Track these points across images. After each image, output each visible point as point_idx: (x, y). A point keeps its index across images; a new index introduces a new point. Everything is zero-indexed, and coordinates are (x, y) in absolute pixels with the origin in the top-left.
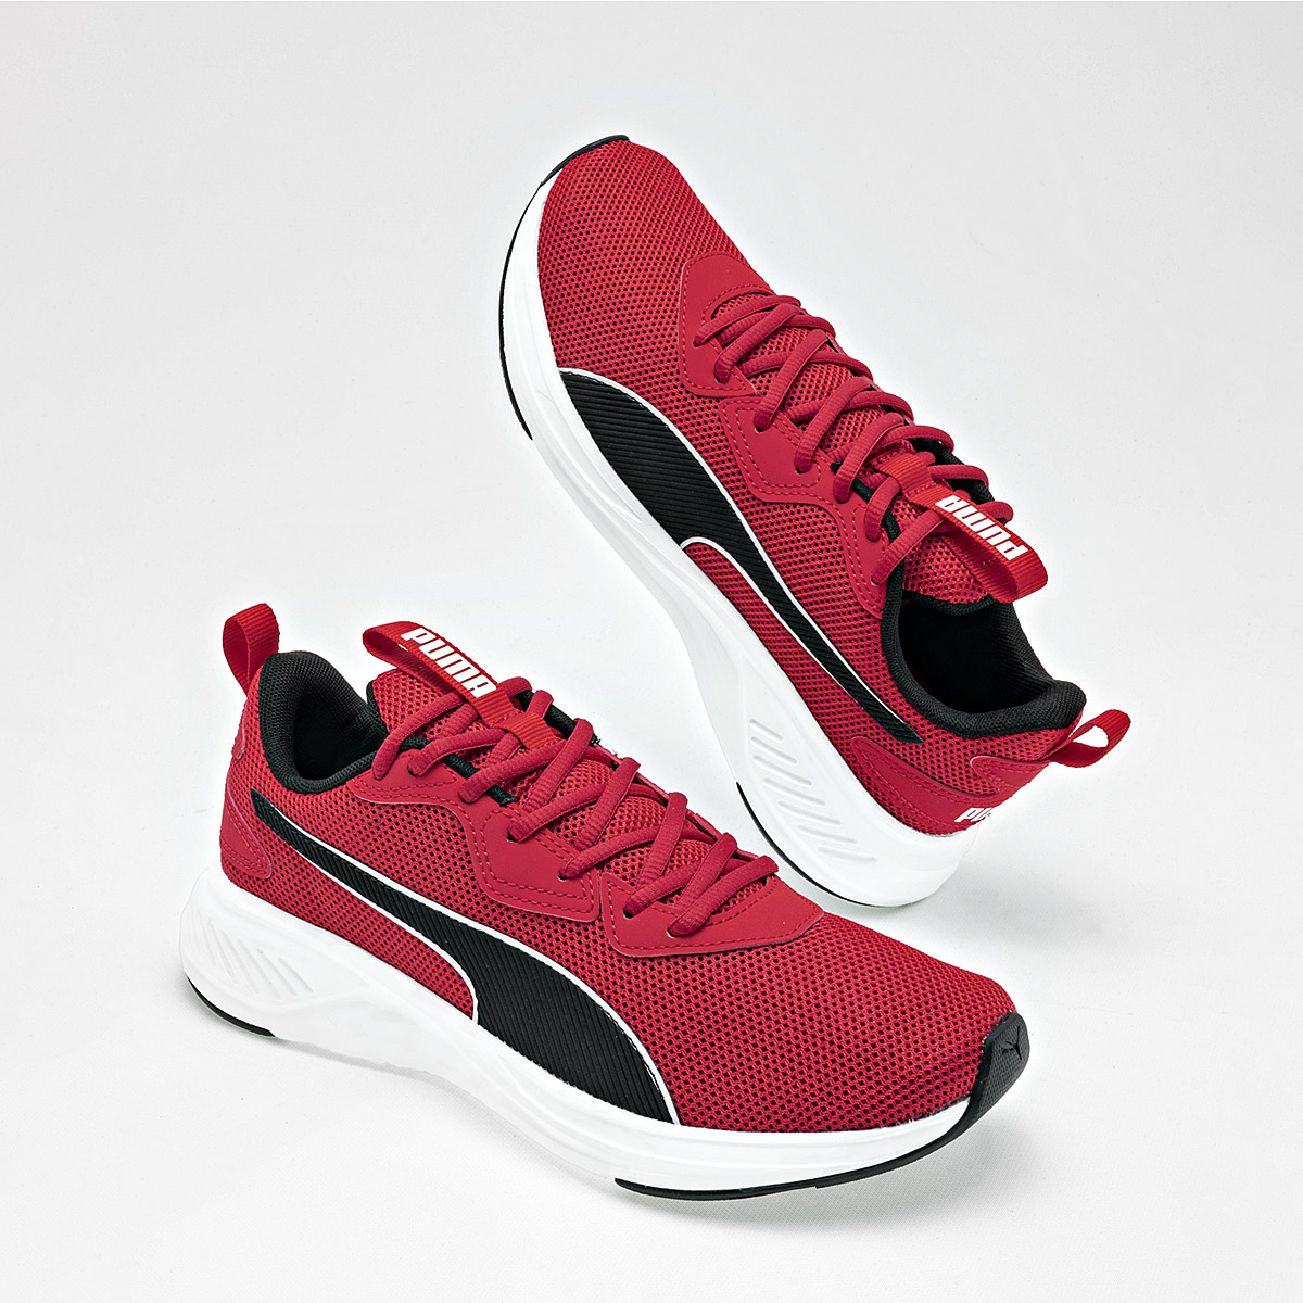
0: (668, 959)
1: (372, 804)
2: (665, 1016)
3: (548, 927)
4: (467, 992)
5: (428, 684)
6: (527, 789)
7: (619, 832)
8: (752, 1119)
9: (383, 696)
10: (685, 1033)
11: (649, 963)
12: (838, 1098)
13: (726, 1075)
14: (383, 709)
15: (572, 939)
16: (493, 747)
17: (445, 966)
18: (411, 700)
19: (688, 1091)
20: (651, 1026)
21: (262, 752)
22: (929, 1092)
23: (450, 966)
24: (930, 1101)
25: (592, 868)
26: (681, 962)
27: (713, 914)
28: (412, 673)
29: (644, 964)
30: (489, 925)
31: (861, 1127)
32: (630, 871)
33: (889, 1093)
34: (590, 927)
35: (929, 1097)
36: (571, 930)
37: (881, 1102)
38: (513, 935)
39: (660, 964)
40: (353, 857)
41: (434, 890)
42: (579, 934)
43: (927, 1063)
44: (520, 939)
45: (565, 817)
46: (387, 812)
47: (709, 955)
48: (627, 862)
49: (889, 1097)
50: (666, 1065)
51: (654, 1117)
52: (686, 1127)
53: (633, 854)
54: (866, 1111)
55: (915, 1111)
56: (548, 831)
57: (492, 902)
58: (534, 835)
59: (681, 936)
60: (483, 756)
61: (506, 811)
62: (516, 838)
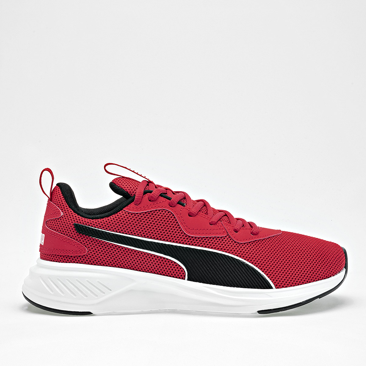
0: (254, 242)
1: (137, 213)
2: (261, 257)
3: (211, 240)
4: (183, 270)
10: (268, 261)
11: (249, 244)
13: (285, 271)
19: (275, 278)
20: (257, 261)
23: (175, 263)
25: (218, 221)
26: (258, 242)
30: (189, 244)
34: (226, 238)
36: (220, 240)
38: (199, 245)
40: (129, 234)
41: (166, 238)
42: (223, 240)
44: (202, 246)
46: (144, 215)
47: (264, 239)
50: (266, 272)
51: (267, 288)
52: (278, 289)
56: (200, 212)
57: (189, 237)
58: (197, 214)
59: (255, 235)
61: (185, 208)
62: (192, 215)
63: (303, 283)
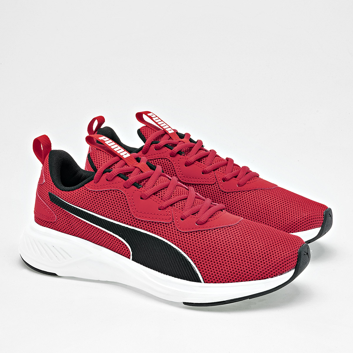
0: (196, 232)
1: (94, 191)
2: (197, 249)
3: (156, 226)
4: (128, 250)
5: (109, 154)
6: (145, 184)
7: (176, 196)
8: (228, 279)
9: (94, 158)
10: (204, 254)
11: (190, 234)
12: (255, 270)
13: (218, 266)
14: (95, 162)
15: (164, 228)
16: (132, 172)
17: (120, 242)
18: (104, 159)
19: (206, 272)
20: (193, 253)
21: (51, 180)
22: (283, 266)
23: (122, 242)
24: (283, 269)
25: (169, 206)
26: (201, 233)
27: (209, 218)
28: (103, 150)
29: (189, 234)
30: (136, 227)
31: (262, 279)
32: (181, 207)
33: (271, 267)
34: (170, 224)
35: (283, 268)
36: (164, 226)
37: (268, 270)
38: (144, 229)
39: (194, 233)
40: (87, 210)
41: (116, 217)
42: (166, 227)
43: (282, 257)
44: (147, 230)
45: (158, 191)
46: (99, 193)
47: (209, 230)
48: (180, 204)
49: (271, 268)
50: (198, 265)
51: (195, 281)
52: (206, 284)
53: (182, 202)
54: (264, 273)
55: (279, 272)
56: (153, 195)
57: (136, 219)
58: (149, 197)
59: (200, 224)
60: (129, 175)
61: (139, 190)
62: (143, 198)
63: (234, 281)
